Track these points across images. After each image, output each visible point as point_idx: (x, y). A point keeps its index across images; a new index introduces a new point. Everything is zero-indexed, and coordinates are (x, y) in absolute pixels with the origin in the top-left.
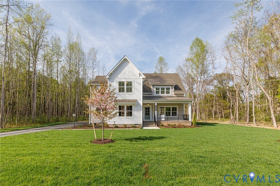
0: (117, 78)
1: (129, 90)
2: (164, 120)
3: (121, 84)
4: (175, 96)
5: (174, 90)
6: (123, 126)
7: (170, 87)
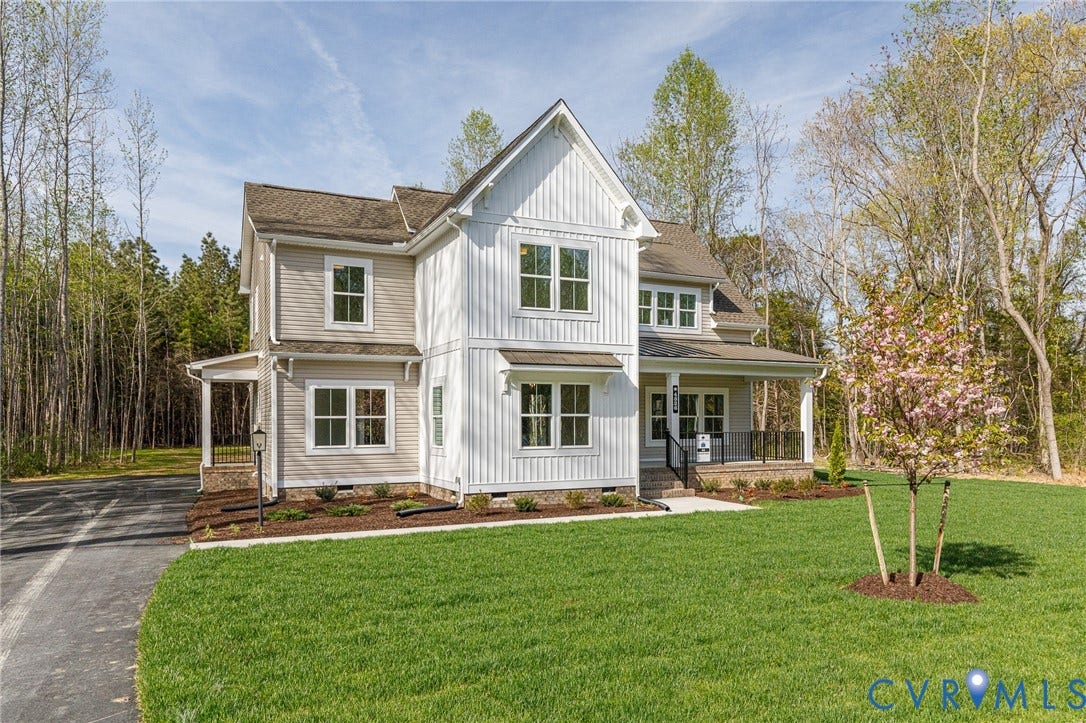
0: (510, 221)
1: (575, 297)
2: (709, 460)
3: (533, 259)
4: (718, 338)
5: (711, 310)
6: (563, 500)
7: (697, 292)
